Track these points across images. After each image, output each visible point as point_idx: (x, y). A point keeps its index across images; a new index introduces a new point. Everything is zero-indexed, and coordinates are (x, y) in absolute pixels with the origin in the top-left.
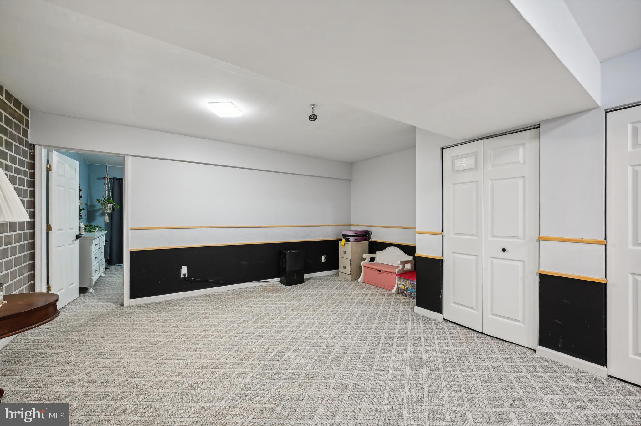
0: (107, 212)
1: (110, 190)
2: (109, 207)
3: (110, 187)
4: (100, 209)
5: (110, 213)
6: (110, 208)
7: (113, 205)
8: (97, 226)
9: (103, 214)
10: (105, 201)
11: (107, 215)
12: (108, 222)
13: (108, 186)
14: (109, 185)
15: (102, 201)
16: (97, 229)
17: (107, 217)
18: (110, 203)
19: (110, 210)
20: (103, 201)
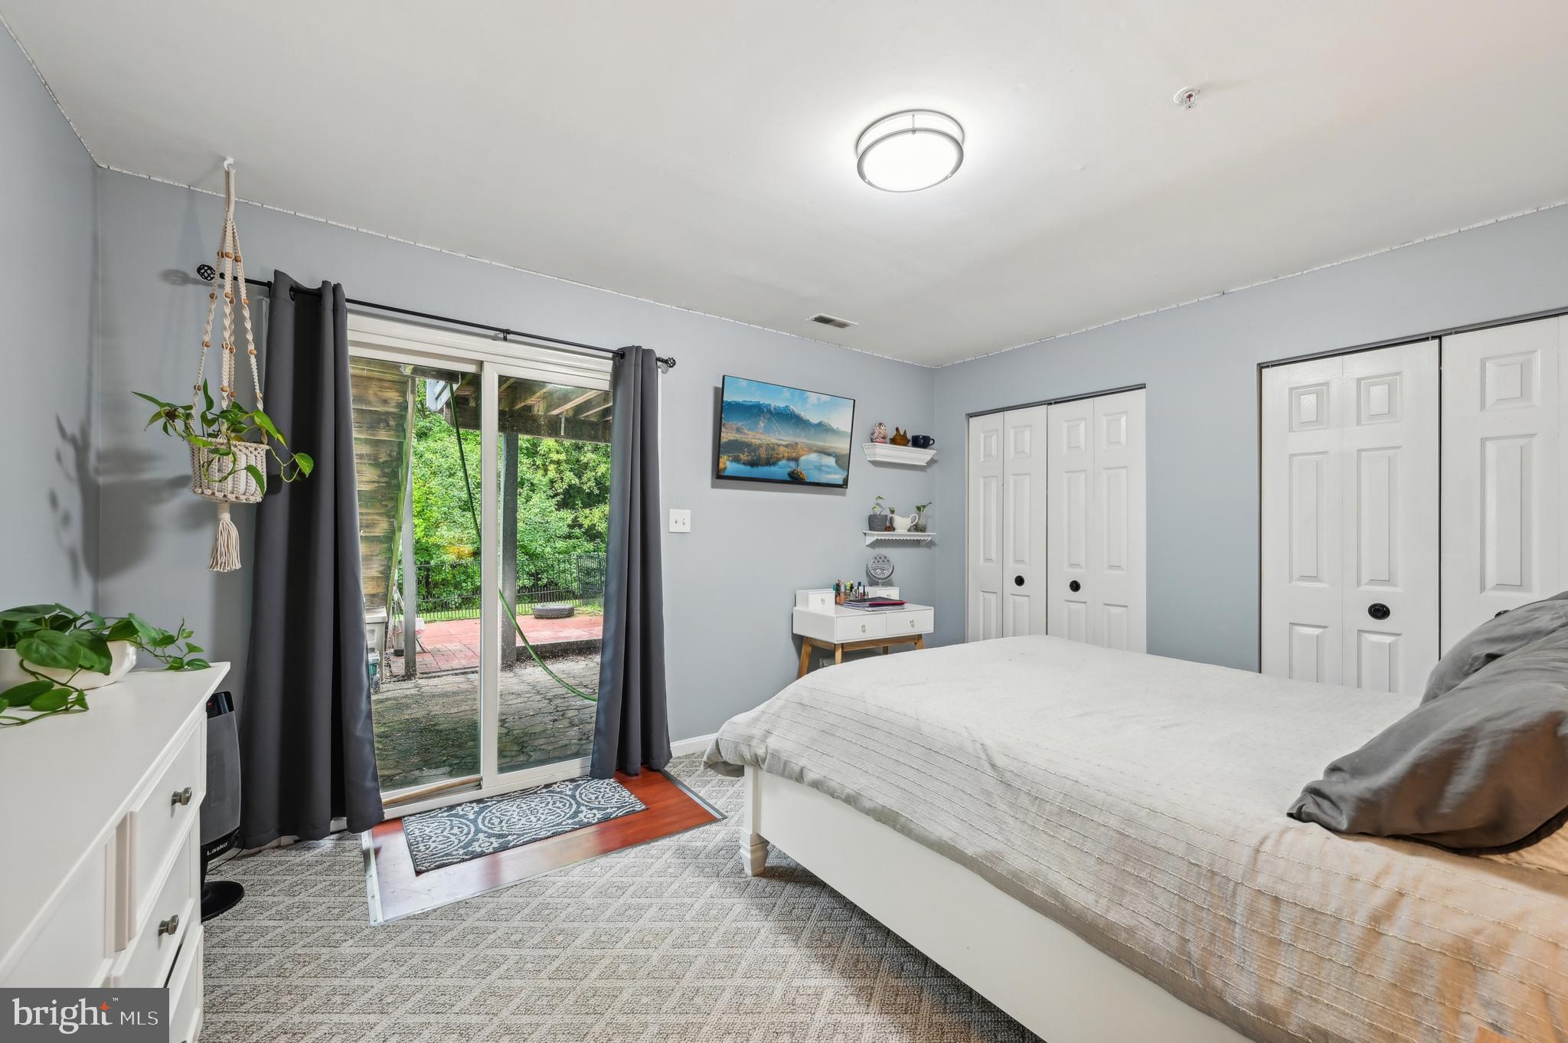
0: (232, 497)
1: (251, 347)
2: (242, 463)
3: (248, 325)
4: (180, 482)
5: (248, 506)
6: (250, 469)
7: (268, 453)
8: (126, 630)
9: (204, 514)
10: (213, 421)
11: (226, 517)
12: (238, 566)
13: (238, 320)
14: (246, 313)
15: (196, 424)
16: (125, 654)
17: (230, 533)
18: (256, 436)
19: (253, 482)
20: (203, 417)
